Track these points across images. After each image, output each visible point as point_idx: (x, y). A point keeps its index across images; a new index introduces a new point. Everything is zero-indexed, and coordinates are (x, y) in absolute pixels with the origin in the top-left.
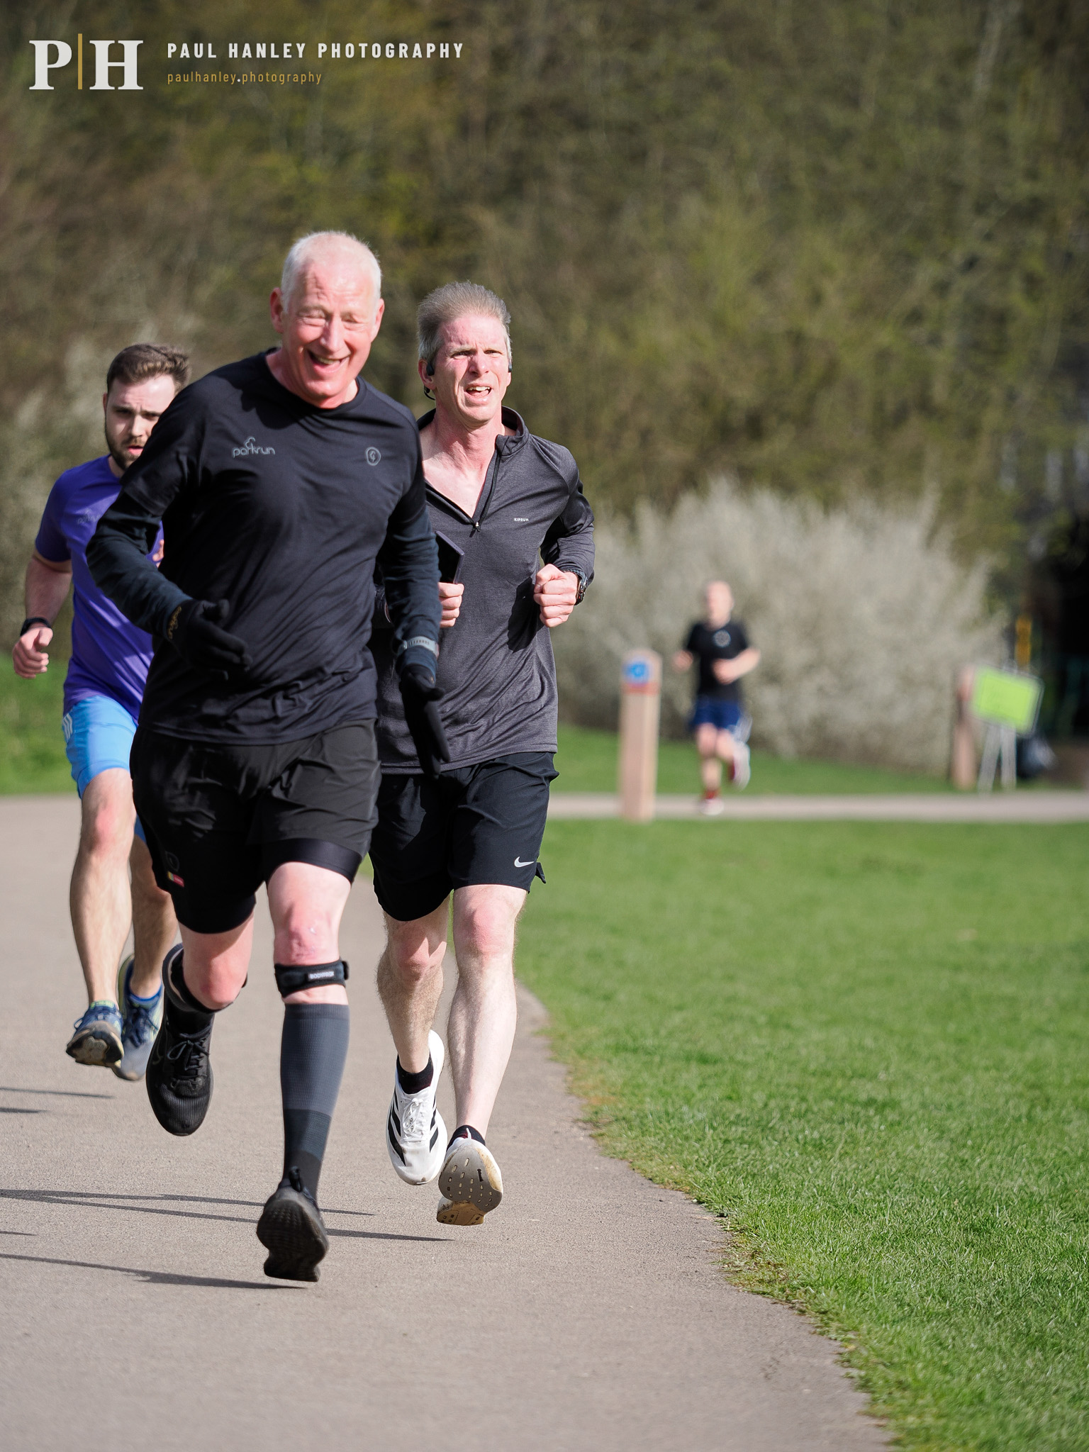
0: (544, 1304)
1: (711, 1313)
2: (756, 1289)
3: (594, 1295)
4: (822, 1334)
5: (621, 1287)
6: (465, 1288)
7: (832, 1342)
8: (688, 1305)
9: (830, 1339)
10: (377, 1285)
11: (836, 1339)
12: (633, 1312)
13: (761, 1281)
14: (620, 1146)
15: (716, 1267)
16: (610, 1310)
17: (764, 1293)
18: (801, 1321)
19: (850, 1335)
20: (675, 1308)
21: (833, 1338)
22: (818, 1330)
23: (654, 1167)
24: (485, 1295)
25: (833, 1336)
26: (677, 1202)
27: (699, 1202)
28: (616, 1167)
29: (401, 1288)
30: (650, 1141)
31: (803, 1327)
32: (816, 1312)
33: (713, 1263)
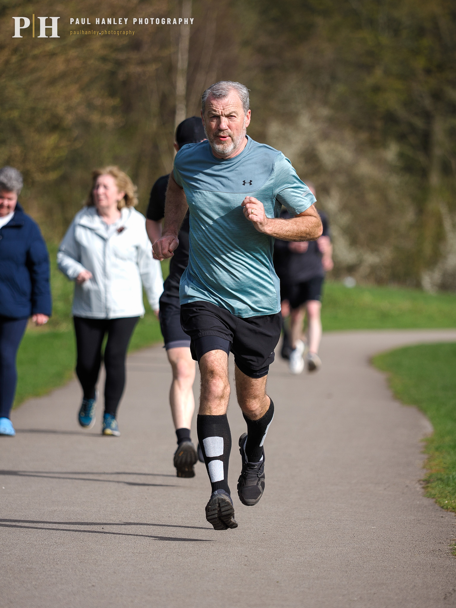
0: (353, 566)
1: (434, 569)
3: (381, 561)
10: (277, 559)
12: (395, 569)
14: (434, 492)
16: (384, 569)
24: (327, 563)
29: (288, 560)
30: (448, 490)
33: (450, 545)
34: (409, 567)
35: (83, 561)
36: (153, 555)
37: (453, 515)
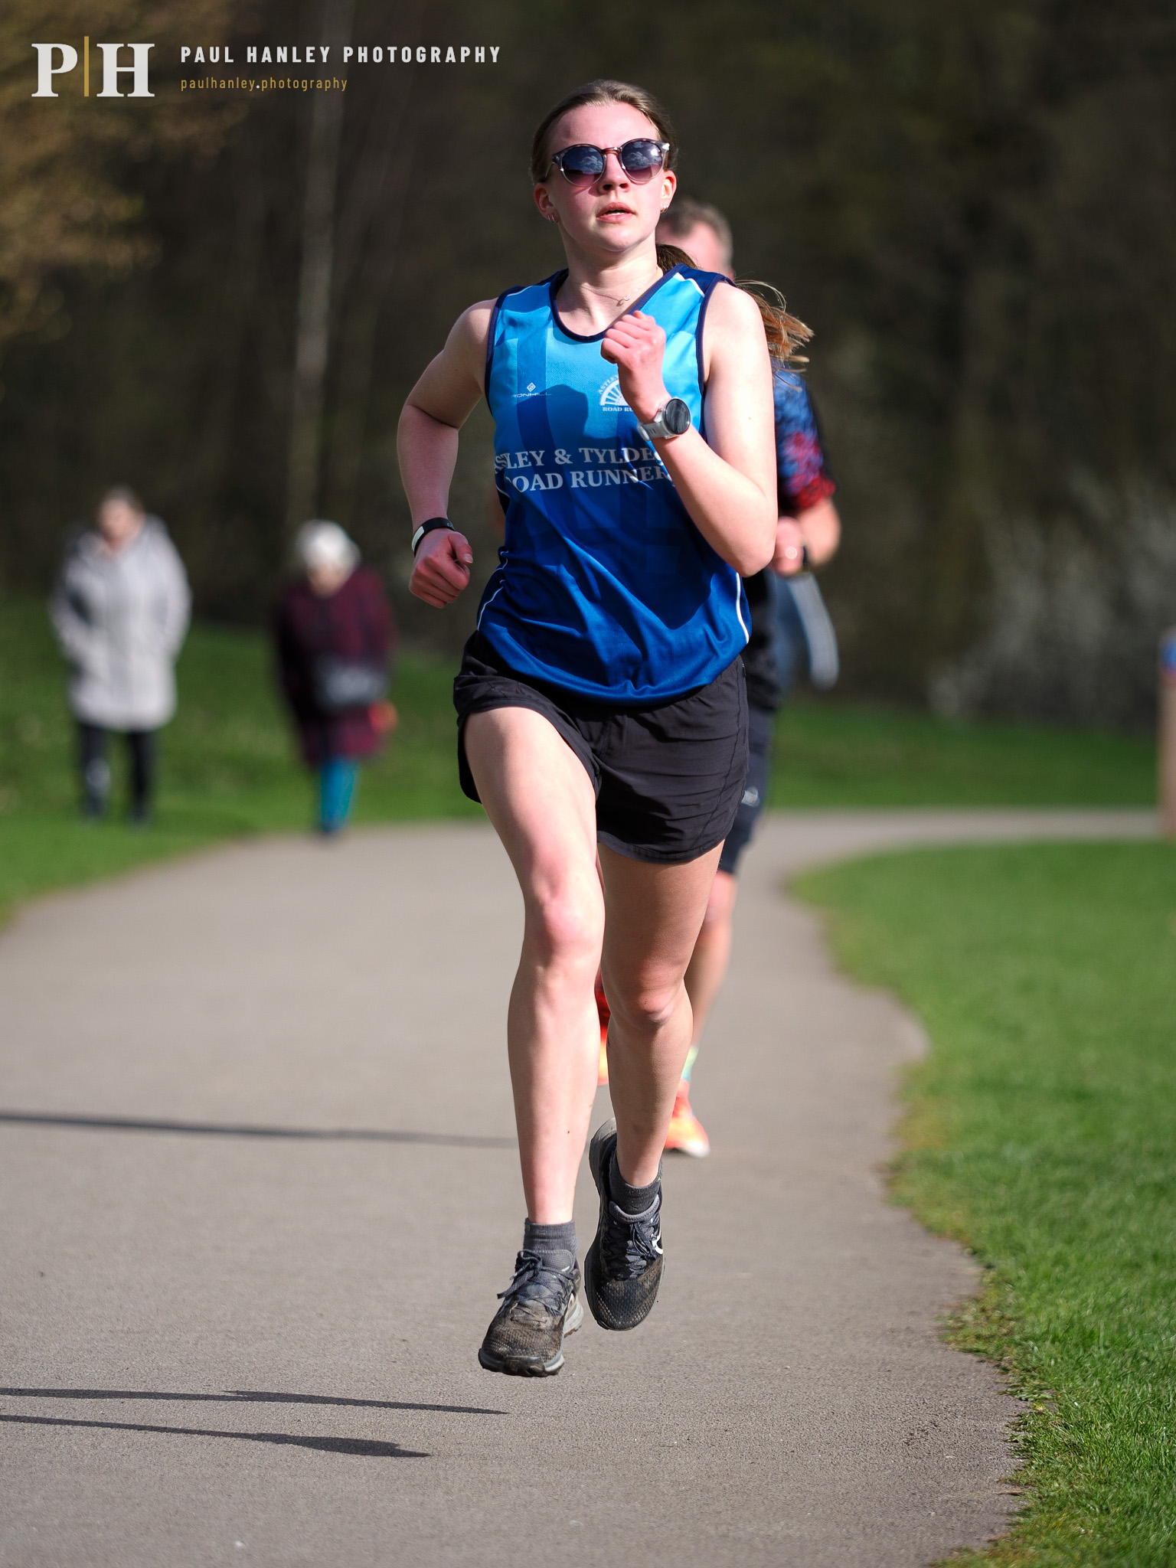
0: (679, 1365)
1: (887, 1373)
2: (968, 1347)
4: (1012, 1394)
7: (1021, 1403)
9: (1020, 1399)
11: (1027, 1400)
12: (787, 1372)
13: (978, 1337)
15: (939, 1323)
17: (978, 1351)
18: (998, 1380)
19: (1046, 1395)
21: (1023, 1399)
22: (1009, 1390)
23: (936, 1216)
25: (1024, 1396)
26: (943, 1253)
27: (975, 1253)
28: (890, 1217)
31: (995, 1387)
32: (1023, 1370)
33: (938, 1318)
34: (823, 1369)
37: (955, 1247)
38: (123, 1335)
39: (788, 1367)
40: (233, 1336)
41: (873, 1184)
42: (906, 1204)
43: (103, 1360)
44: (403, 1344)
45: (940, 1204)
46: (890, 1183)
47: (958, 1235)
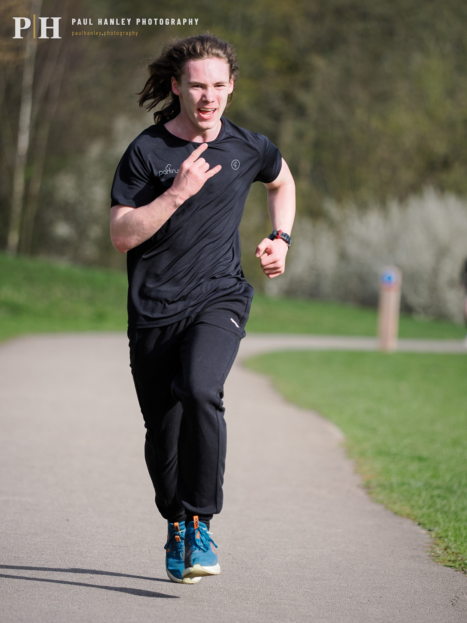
0: (344, 569)
1: (425, 575)
2: (447, 564)
3: (369, 565)
5: (381, 562)
6: (306, 561)
8: (414, 571)
10: (263, 558)
12: (387, 573)
13: (449, 561)
14: (381, 497)
15: (428, 554)
16: (376, 572)
17: (451, 566)
20: (408, 572)
23: (397, 507)
24: (315, 564)
26: (407, 524)
27: (419, 524)
28: (378, 508)
29: (275, 560)
30: (395, 495)
33: (426, 552)
34: (400, 572)
35: (68, 552)
36: (134, 548)
37: (409, 522)
38: (119, 548)
39: (387, 571)
40: (161, 550)
41: (361, 493)
42: (381, 502)
43: (118, 558)
44: (230, 555)
45: (395, 503)
46: (369, 493)
47: (408, 516)
